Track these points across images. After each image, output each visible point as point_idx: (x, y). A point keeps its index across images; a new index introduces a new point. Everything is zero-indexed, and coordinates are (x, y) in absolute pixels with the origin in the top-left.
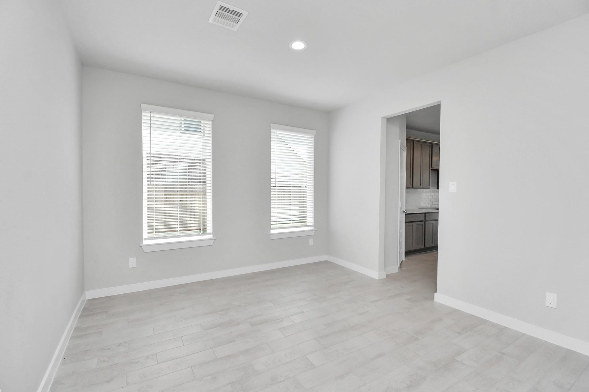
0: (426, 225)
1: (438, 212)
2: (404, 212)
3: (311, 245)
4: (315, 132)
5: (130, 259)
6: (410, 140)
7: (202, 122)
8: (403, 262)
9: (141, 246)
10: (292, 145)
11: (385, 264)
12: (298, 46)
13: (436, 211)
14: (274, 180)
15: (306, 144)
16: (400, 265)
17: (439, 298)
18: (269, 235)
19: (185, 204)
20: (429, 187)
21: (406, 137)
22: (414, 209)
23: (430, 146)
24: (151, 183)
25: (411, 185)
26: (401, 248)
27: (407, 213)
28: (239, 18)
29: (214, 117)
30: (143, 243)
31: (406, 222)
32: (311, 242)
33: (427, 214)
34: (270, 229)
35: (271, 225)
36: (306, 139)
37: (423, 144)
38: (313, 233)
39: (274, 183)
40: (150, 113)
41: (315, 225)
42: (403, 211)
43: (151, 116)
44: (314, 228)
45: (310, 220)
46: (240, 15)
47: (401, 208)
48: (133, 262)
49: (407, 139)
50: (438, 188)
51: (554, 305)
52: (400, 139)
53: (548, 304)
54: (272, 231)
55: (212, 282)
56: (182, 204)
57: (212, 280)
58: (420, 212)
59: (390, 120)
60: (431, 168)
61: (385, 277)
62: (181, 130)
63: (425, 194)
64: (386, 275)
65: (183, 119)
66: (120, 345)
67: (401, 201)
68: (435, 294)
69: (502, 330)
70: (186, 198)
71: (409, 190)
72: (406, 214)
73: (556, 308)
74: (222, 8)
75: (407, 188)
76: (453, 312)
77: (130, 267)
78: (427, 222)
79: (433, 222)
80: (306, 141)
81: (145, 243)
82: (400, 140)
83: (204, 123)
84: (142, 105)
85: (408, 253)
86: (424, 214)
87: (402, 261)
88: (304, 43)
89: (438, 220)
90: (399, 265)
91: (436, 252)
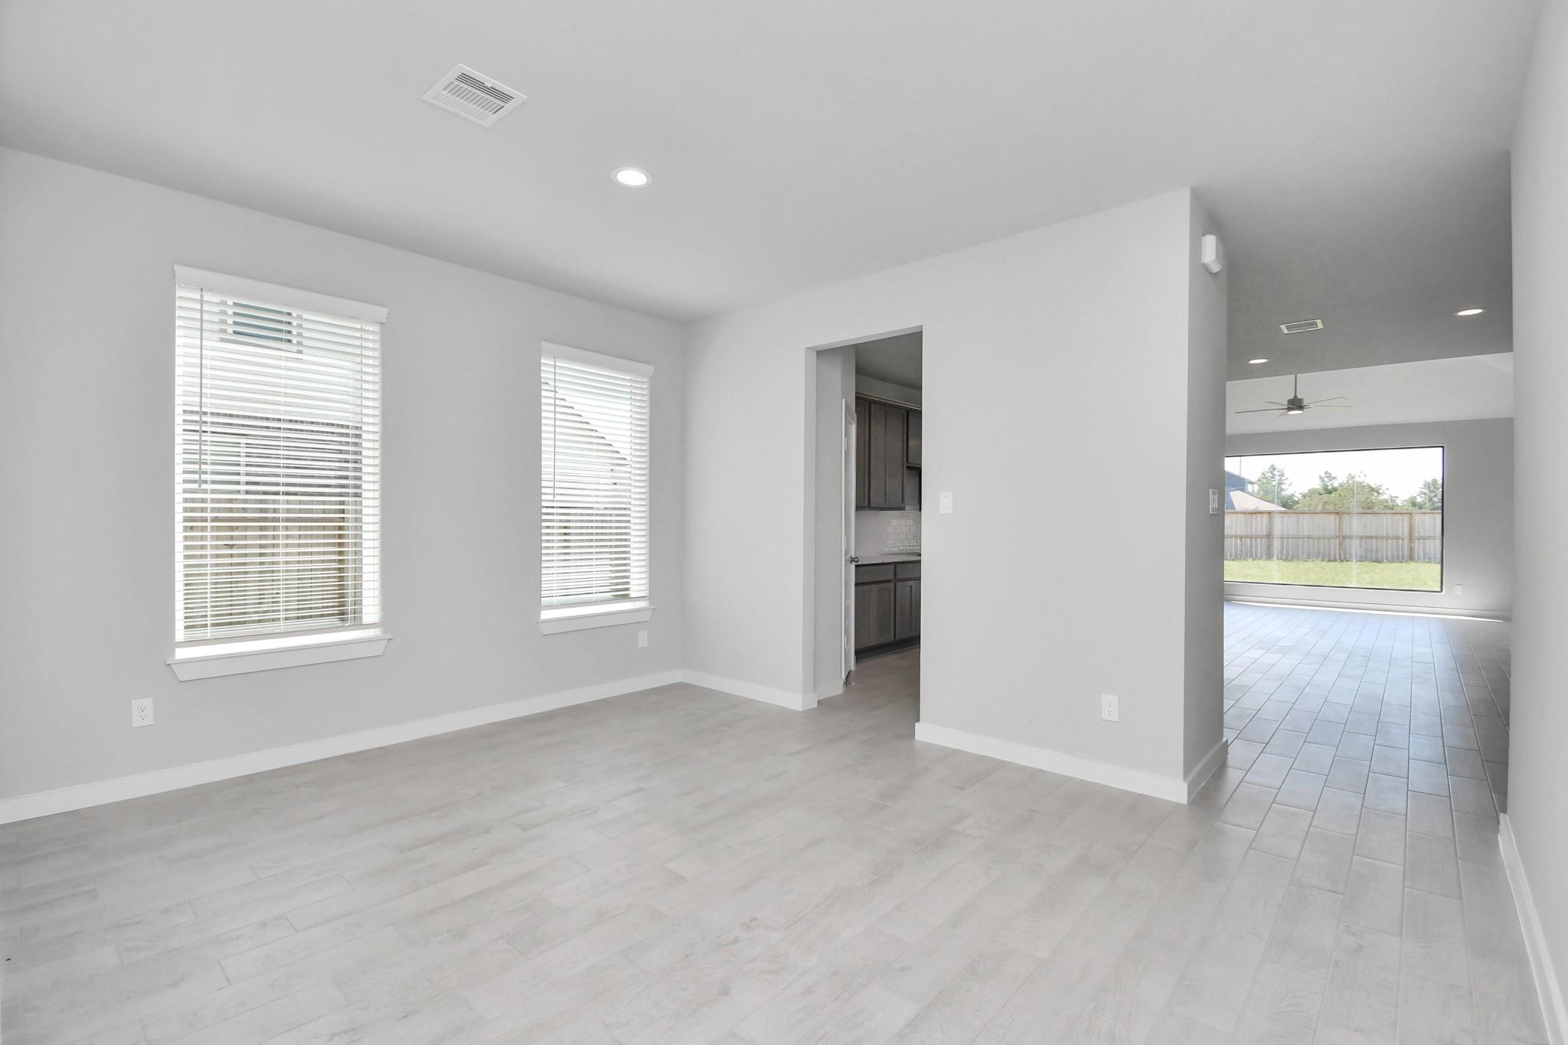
0: (898, 589)
1: (920, 562)
2: (852, 560)
3: (643, 646)
4: (650, 369)
5: (133, 702)
6: (865, 399)
7: (294, 315)
8: (852, 673)
9: (168, 663)
10: (571, 393)
11: (815, 679)
12: (632, 177)
13: (916, 558)
14: (551, 484)
15: (629, 397)
16: (847, 678)
17: (925, 732)
18: (538, 623)
19: (240, 555)
20: (902, 505)
21: (856, 393)
22: (872, 555)
23: (903, 415)
24: (200, 486)
25: (865, 503)
26: (848, 641)
27: (858, 563)
28: (502, 104)
29: (389, 314)
30: (174, 656)
31: (856, 585)
32: (643, 638)
33: (898, 566)
34: (539, 607)
35: (542, 599)
36: (629, 384)
37: (888, 408)
38: (646, 617)
39: (551, 491)
40: (200, 292)
41: (651, 597)
42: (851, 558)
43: (204, 299)
44: (650, 604)
45: (638, 585)
46: (506, 98)
47: (847, 552)
48: (142, 711)
49: (857, 398)
50: (920, 510)
51: (1115, 718)
52: (843, 398)
53: (1105, 716)
54: (545, 615)
55: (384, 754)
56: (232, 556)
57: (380, 748)
58: (885, 561)
59: (823, 354)
60: (905, 465)
61: (816, 706)
62: (224, 331)
63: (894, 522)
64: (818, 702)
65: (230, 302)
66: (166, 911)
67: (847, 535)
68: (917, 725)
69: (1033, 776)
70: (245, 538)
71: (863, 513)
72: (857, 566)
73: (1117, 721)
74: (464, 78)
75: (858, 508)
76: (948, 755)
77: (134, 726)
78: (899, 585)
79: (912, 583)
80: (629, 390)
81: (181, 654)
82: (844, 400)
83: (299, 317)
84: (177, 268)
85: (862, 653)
86: (893, 566)
87: (850, 672)
88: (646, 175)
89: (919, 579)
90: (844, 677)
91: (918, 650)
